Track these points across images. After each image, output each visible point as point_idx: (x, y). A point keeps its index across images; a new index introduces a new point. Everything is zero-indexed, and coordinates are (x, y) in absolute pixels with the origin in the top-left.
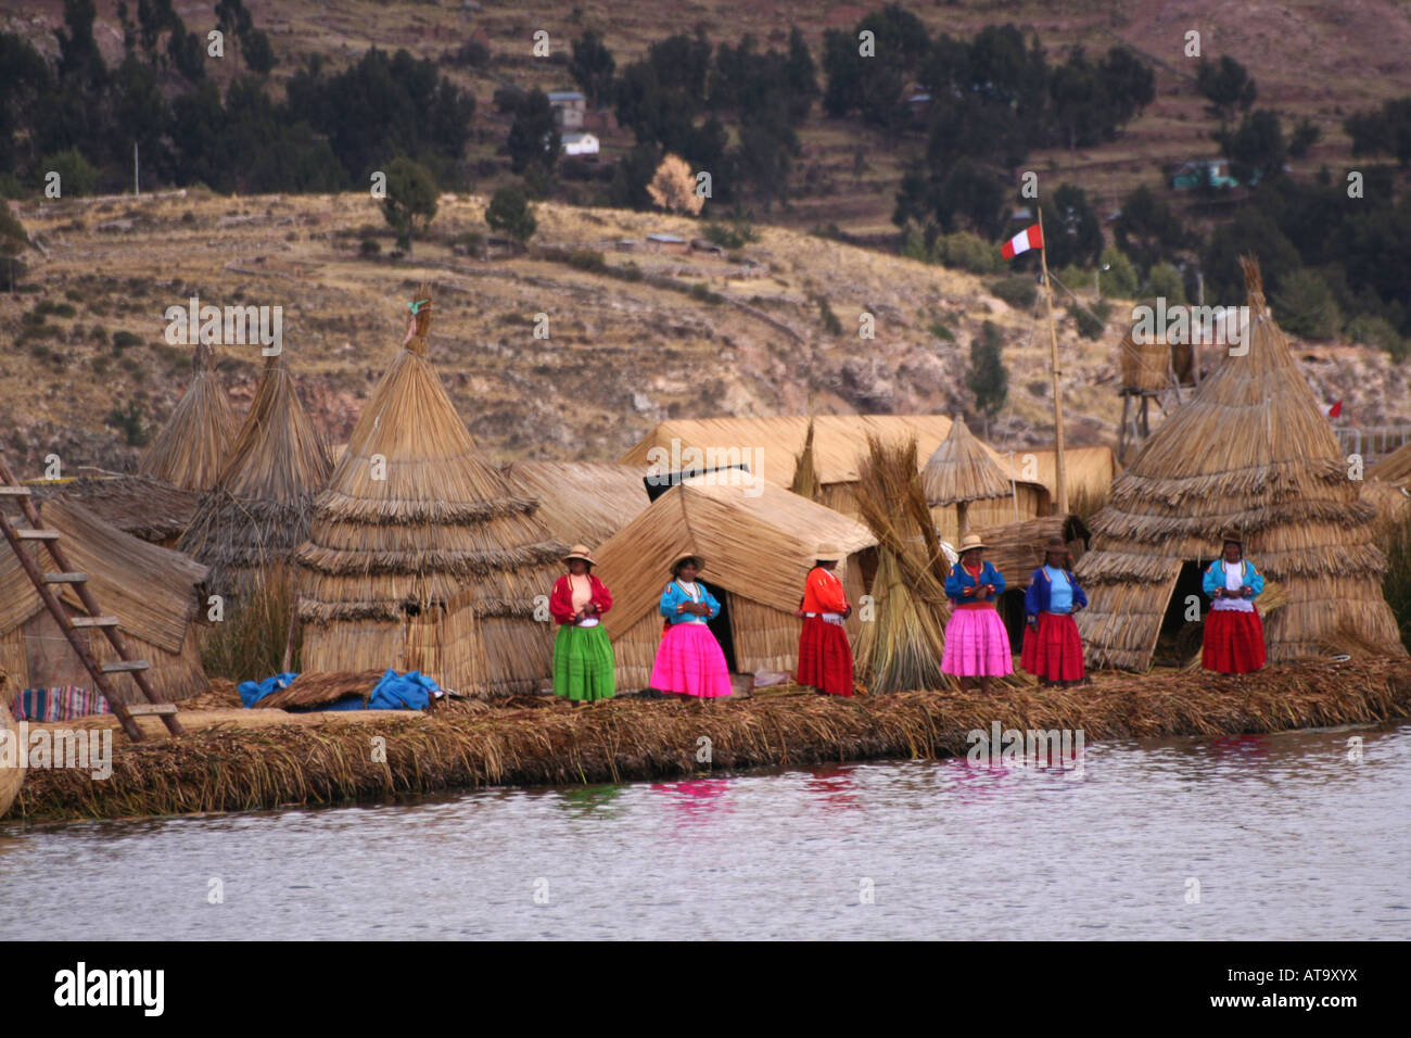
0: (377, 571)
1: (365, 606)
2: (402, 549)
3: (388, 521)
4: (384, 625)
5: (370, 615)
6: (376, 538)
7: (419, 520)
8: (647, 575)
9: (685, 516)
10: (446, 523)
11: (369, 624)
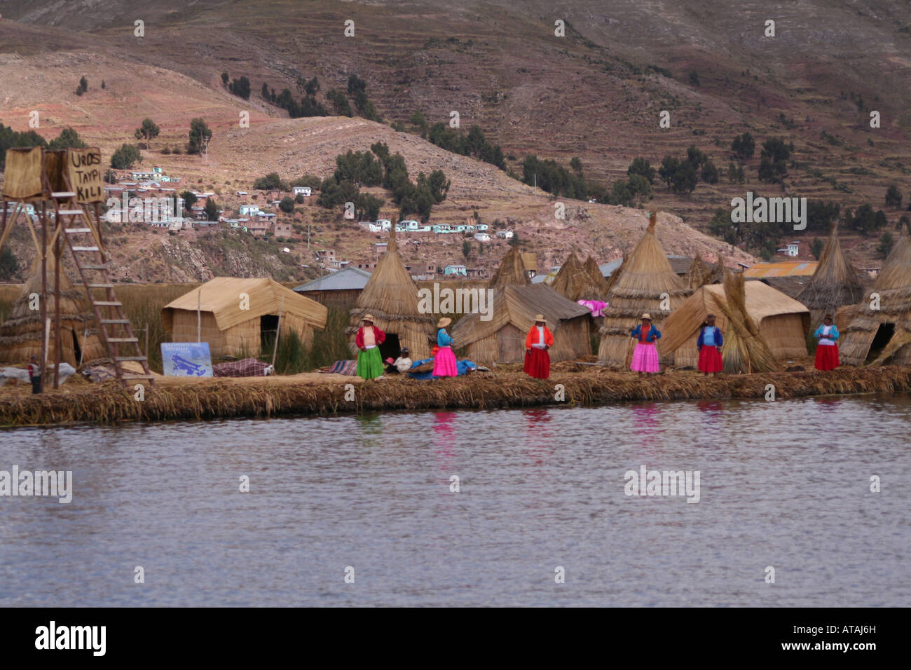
0: (623, 316)
1: (617, 330)
2: (634, 308)
3: (630, 297)
4: (623, 337)
5: (618, 333)
6: (626, 303)
7: (641, 297)
8: (690, 321)
9: (703, 299)
10: (651, 299)
11: (617, 336)
